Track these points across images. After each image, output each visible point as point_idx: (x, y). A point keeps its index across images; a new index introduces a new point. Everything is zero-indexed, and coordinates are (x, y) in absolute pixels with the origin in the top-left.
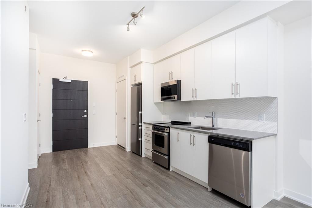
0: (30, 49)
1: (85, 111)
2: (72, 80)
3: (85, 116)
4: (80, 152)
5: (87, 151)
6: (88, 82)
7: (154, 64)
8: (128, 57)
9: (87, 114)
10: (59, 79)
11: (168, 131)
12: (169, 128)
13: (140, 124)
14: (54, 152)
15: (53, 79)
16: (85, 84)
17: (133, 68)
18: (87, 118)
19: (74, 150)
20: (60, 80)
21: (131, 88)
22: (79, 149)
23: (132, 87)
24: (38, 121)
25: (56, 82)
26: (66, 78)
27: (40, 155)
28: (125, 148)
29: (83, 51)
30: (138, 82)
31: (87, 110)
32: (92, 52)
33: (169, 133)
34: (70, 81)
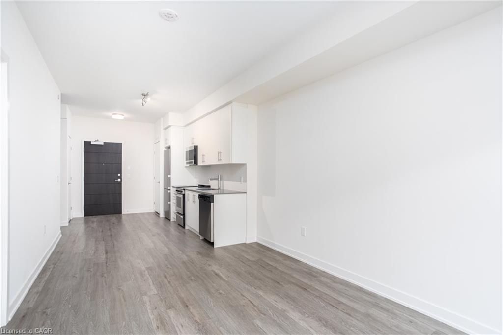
0: (61, 118)
1: (119, 175)
2: (104, 143)
3: (119, 180)
4: (113, 218)
5: (121, 218)
6: (121, 144)
7: (185, 126)
8: (162, 119)
9: (120, 177)
10: (90, 142)
11: (183, 193)
12: (184, 189)
13: (169, 188)
14: (86, 217)
15: (85, 142)
16: (119, 146)
17: (167, 130)
18: (120, 183)
19: (105, 216)
20: (92, 143)
21: (165, 151)
22: (111, 215)
23: (165, 149)
24: (69, 184)
25: (87, 145)
26: (98, 140)
27: (71, 218)
28: (159, 214)
29: (113, 114)
30: (168, 145)
31: (121, 174)
32: (123, 115)
33: (184, 195)
34: (103, 144)
